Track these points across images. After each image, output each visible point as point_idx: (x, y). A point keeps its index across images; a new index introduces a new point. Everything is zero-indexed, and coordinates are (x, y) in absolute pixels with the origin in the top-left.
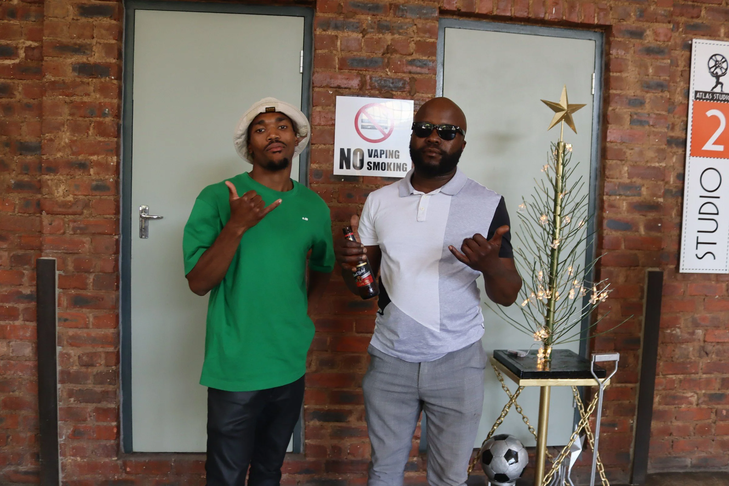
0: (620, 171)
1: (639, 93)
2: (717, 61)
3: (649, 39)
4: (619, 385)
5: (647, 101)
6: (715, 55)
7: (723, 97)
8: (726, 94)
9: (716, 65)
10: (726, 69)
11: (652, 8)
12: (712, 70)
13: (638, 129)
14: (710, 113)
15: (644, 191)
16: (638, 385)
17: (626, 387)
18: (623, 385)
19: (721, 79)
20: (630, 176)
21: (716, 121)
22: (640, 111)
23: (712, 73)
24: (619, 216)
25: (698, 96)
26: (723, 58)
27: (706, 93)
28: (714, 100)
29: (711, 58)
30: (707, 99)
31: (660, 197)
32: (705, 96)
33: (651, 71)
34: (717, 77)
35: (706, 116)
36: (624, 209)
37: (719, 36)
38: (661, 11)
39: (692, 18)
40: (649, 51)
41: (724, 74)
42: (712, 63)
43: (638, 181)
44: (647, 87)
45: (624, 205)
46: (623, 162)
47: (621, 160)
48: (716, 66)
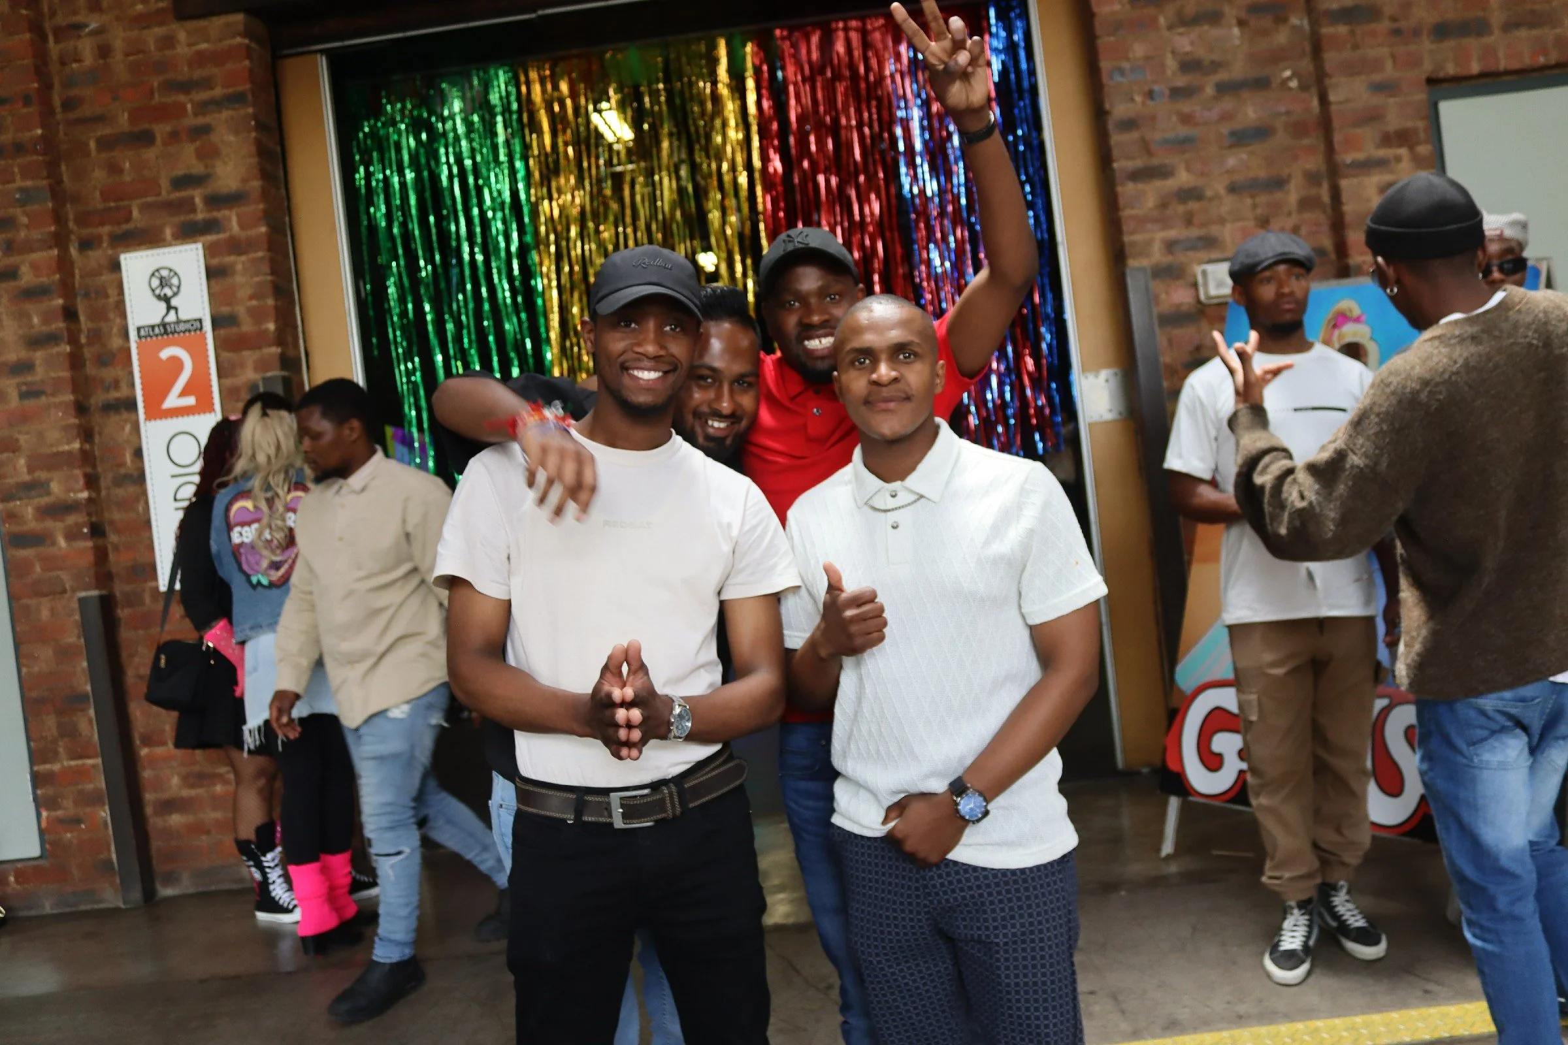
0: (15, 468)
1: (24, 354)
2: (161, 279)
3: (27, 277)
4: (73, 763)
5: (38, 362)
6: (158, 270)
7: (182, 327)
8: (185, 322)
9: (161, 282)
10: (179, 287)
11: (23, 234)
12: (157, 292)
13: (31, 403)
14: (165, 354)
15: (55, 487)
16: (99, 761)
17: (84, 765)
18: (80, 762)
19: (174, 302)
20: (31, 470)
21: (177, 364)
22: (29, 379)
23: (159, 297)
24: (25, 528)
25: (142, 333)
26: (171, 270)
27: (153, 327)
28: (168, 334)
29: (153, 275)
30: (157, 335)
31: (81, 491)
32: (153, 330)
33: (36, 320)
34: (167, 300)
35: (161, 360)
36: (30, 516)
37: (164, 240)
38: (36, 235)
39: (119, 224)
40: (32, 294)
41: (175, 294)
42: (155, 282)
43: (42, 475)
44: (36, 342)
45: (29, 512)
46: (17, 453)
47: (14, 452)
48: (162, 285)
